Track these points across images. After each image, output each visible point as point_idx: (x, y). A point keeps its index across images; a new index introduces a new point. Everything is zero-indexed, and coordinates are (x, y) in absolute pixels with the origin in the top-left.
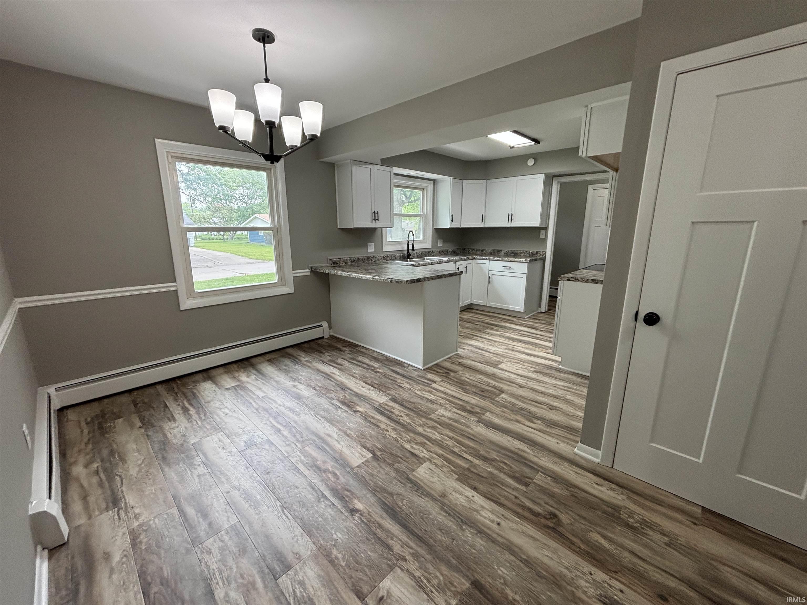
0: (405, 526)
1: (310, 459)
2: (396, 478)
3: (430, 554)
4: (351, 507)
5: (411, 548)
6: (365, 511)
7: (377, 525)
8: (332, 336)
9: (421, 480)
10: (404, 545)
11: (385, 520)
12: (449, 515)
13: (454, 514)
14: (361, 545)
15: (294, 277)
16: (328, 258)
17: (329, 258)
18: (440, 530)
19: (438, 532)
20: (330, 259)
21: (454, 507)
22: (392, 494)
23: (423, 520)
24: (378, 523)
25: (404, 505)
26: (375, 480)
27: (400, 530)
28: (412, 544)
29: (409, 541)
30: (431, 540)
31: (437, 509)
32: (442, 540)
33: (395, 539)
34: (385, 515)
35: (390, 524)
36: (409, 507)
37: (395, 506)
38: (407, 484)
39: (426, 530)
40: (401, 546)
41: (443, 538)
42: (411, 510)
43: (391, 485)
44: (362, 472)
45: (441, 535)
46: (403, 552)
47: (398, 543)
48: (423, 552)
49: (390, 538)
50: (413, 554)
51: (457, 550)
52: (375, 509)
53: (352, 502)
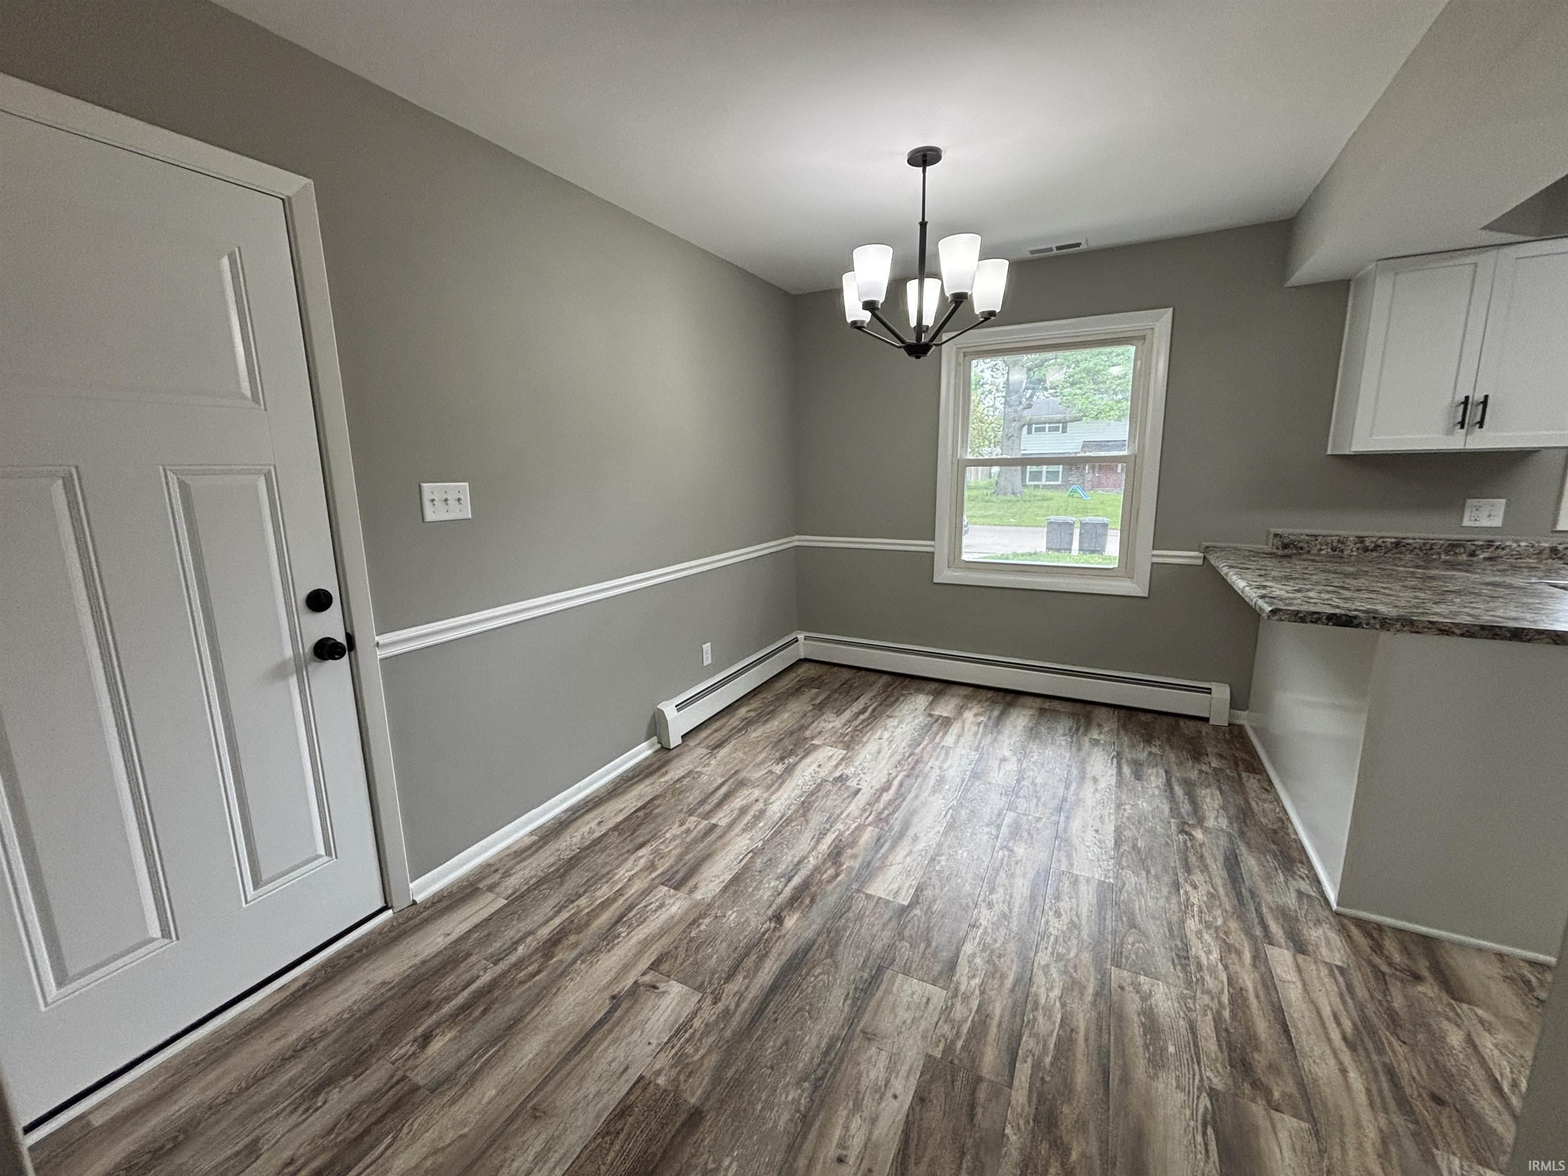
0: (774, 988)
1: (851, 840)
2: (870, 951)
3: (734, 1034)
4: (783, 914)
5: (738, 1005)
6: (784, 932)
7: (764, 952)
8: (1241, 727)
9: (888, 991)
10: (741, 996)
11: (777, 960)
12: (826, 1053)
13: (830, 1063)
14: (724, 944)
15: (1153, 564)
16: (1268, 532)
17: (1274, 530)
18: (786, 1043)
19: (779, 1042)
20: (1276, 535)
21: (846, 1059)
22: (831, 954)
23: (796, 1013)
24: (767, 953)
25: (817, 977)
26: (851, 925)
27: (765, 984)
28: (744, 1005)
29: (748, 1001)
30: (759, 1033)
31: (829, 1031)
32: (766, 1050)
33: (747, 981)
34: (784, 958)
35: (771, 968)
36: (815, 985)
37: (810, 966)
38: (868, 971)
39: (776, 1020)
40: (737, 992)
41: (770, 1051)
42: (809, 990)
43: (852, 950)
44: (860, 903)
45: (774, 1046)
46: (728, 995)
47: (740, 987)
48: (735, 1023)
49: (745, 974)
50: (728, 1013)
51: (753, 1076)
52: (791, 943)
53: (794, 912)
